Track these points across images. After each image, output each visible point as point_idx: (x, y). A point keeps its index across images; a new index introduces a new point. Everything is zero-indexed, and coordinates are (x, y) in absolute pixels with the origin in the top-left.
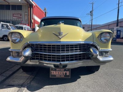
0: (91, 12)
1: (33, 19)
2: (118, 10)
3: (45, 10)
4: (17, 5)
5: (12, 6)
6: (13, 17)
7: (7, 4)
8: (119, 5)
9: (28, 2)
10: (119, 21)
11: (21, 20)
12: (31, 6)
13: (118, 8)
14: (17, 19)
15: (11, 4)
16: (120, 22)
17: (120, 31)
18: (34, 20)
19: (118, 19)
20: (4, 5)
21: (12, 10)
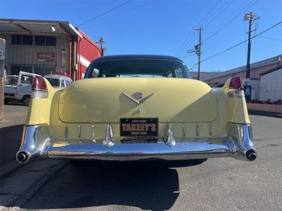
0: (196, 47)
1: (77, 63)
2: (249, 45)
3: (101, 41)
4: (47, 37)
5: (37, 37)
6: (39, 60)
7: (27, 33)
8: (250, 35)
9: (68, 32)
10: (251, 66)
11: (54, 64)
12: (74, 38)
13: (249, 41)
14: (46, 63)
15: (34, 34)
16: (254, 69)
17: (250, 87)
18: (80, 65)
19: (248, 63)
20: (20, 36)
21: (36, 44)
